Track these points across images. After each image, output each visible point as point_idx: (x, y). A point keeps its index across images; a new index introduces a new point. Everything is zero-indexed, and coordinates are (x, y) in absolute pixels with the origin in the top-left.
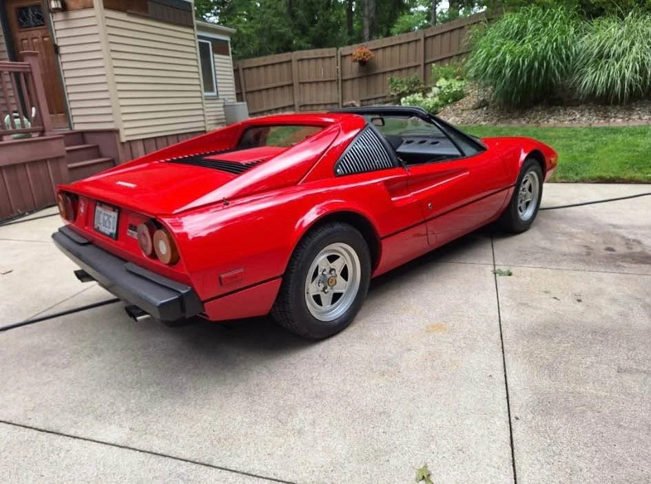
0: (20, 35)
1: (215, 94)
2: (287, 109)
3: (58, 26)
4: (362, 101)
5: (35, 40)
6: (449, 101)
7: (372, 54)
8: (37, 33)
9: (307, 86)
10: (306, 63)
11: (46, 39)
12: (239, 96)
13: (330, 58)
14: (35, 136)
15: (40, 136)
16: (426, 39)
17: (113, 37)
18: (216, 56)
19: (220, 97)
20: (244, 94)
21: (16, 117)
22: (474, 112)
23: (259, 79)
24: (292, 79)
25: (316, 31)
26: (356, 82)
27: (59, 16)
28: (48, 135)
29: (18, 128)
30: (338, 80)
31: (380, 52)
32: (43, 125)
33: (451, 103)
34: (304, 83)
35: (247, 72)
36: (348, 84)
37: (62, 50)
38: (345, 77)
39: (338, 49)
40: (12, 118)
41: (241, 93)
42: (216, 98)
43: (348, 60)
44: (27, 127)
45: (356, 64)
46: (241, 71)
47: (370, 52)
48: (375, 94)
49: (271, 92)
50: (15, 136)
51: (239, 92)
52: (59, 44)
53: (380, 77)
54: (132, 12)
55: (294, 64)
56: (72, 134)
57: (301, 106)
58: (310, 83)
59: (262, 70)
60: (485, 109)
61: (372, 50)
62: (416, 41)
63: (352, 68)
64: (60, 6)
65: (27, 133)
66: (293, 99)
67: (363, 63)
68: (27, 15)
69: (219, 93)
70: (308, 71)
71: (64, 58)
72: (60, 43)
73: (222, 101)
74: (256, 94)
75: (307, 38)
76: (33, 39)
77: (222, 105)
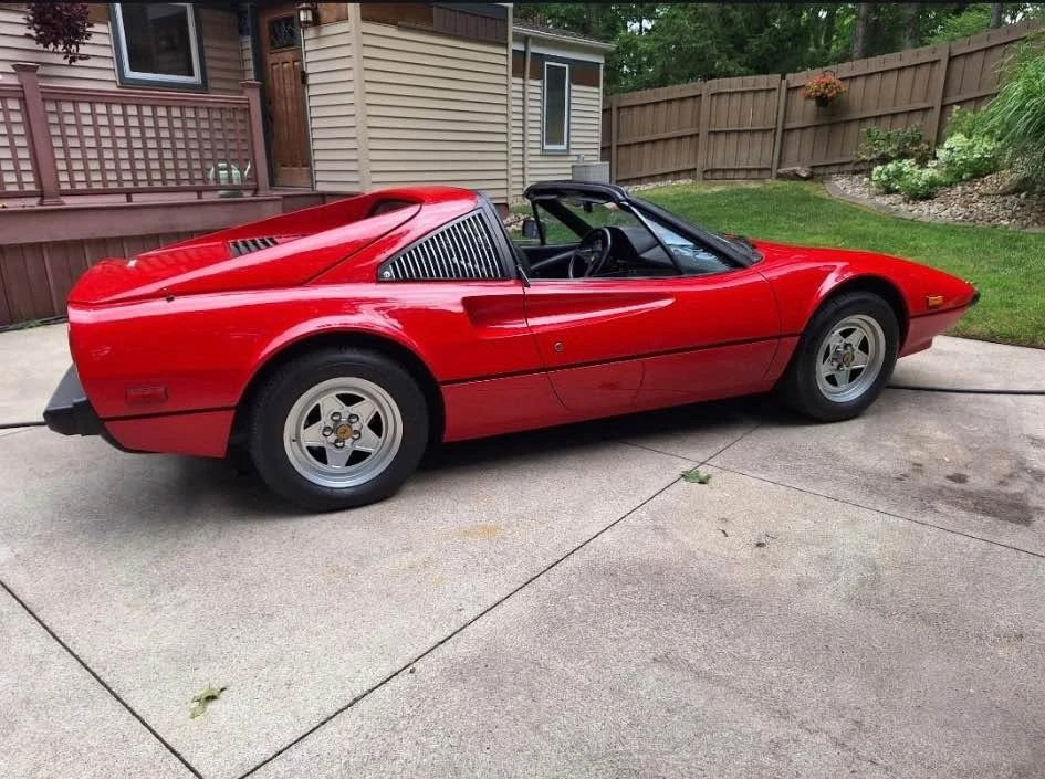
0: (271, 59)
1: (564, 147)
2: (682, 175)
3: (309, 46)
4: (813, 167)
5: (286, 65)
6: (964, 177)
7: (844, 87)
8: (288, 55)
9: (722, 138)
10: (724, 99)
11: (296, 64)
12: (606, 152)
13: (769, 91)
14: (247, 195)
15: (254, 196)
16: (951, 59)
17: (369, 61)
18: (574, 87)
19: (572, 152)
20: (614, 148)
21: (222, 169)
22: (1001, 199)
23: (641, 125)
24: (698, 124)
25: (760, 46)
26: (809, 133)
27: (310, 33)
28: (262, 195)
29: (223, 183)
30: (776, 129)
31: (860, 83)
32: (257, 181)
33: (967, 180)
34: (716, 133)
35: (624, 113)
36: (794, 138)
37: (311, 80)
38: (789, 126)
39: (783, 77)
40: (218, 170)
41: (610, 148)
42: (566, 153)
43: (799, 97)
44: (235, 182)
45: (813, 102)
46: (614, 113)
47: (839, 83)
48: (842, 156)
49: (660, 146)
50: (222, 192)
51: (606, 145)
52: (309, 71)
53: (854, 128)
54: (407, 24)
55: (705, 101)
56: (314, 195)
57: (706, 172)
58: (727, 133)
59: (649, 110)
60: (1023, 195)
61: (842, 79)
62: (933, 63)
63: (804, 110)
64: (310, 18)
65: (235, 190)
66: (696, 161)
67: (822, 101)
68: (280, 31)
69: (572, 146)
70: (728, 113)
71: (312, 91)
72: (309, 69)
73: (575, 159)
74: (635, 149)
75: (744, 58)
76: (283, 63)
77: (570, 165)
